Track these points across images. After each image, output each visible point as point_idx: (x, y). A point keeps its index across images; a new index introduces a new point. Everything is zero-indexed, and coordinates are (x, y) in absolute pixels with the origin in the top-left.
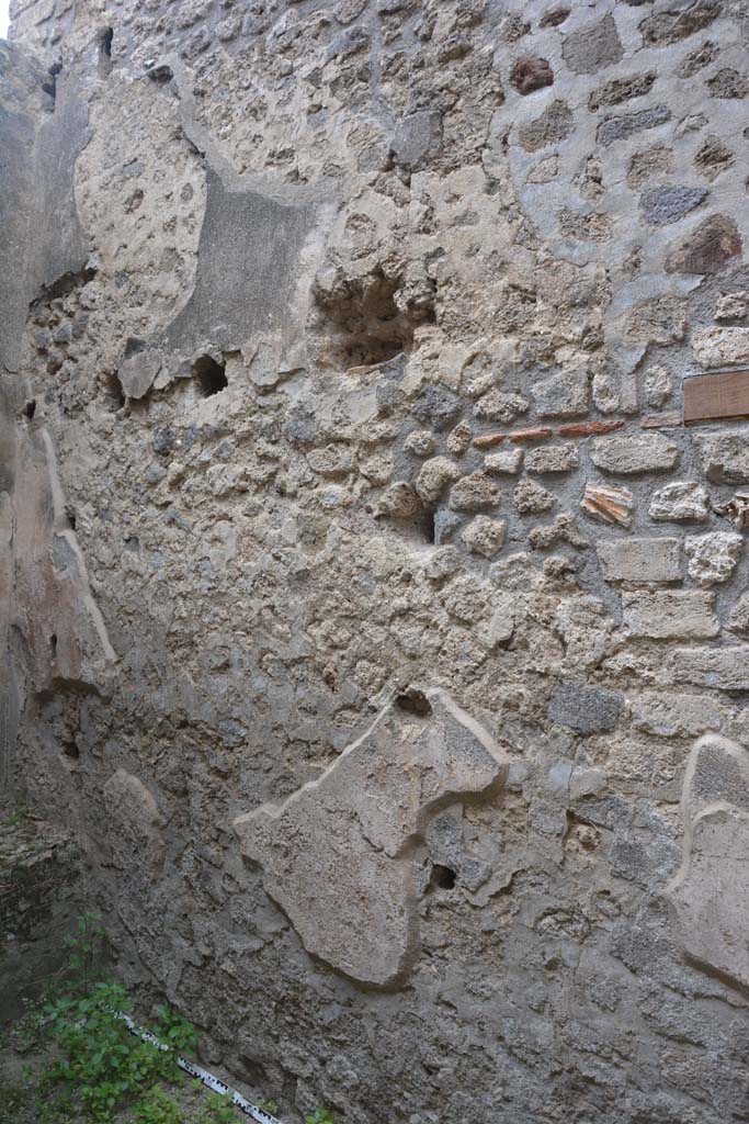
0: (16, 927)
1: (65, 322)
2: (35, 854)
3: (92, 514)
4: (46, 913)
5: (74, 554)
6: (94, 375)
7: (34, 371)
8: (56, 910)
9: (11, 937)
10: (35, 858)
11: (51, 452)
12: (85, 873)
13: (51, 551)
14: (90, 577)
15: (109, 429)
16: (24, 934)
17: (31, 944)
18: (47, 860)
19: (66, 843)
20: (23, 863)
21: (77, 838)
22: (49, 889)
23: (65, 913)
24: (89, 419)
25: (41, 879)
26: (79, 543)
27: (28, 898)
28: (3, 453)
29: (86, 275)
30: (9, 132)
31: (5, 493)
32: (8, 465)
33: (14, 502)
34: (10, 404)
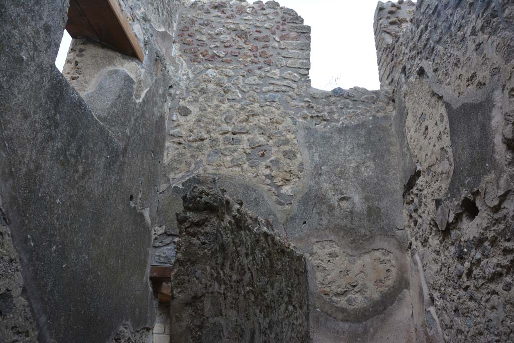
1: (416, 200)
3: (439, 297)
5: (434, 320)
6: (428, 222)
7: (410, 226)
11: (420, 265)
13: (425, 319)
14: (443, 334)
15: (438, 249)
24: (430, 246)
26: (437, 313)
28: (402, 269)
29: (418, 174)
30: (381, 124)
31: (405, 290)
32: (405, 275)
33: (411, 295)
34: (402, 244)
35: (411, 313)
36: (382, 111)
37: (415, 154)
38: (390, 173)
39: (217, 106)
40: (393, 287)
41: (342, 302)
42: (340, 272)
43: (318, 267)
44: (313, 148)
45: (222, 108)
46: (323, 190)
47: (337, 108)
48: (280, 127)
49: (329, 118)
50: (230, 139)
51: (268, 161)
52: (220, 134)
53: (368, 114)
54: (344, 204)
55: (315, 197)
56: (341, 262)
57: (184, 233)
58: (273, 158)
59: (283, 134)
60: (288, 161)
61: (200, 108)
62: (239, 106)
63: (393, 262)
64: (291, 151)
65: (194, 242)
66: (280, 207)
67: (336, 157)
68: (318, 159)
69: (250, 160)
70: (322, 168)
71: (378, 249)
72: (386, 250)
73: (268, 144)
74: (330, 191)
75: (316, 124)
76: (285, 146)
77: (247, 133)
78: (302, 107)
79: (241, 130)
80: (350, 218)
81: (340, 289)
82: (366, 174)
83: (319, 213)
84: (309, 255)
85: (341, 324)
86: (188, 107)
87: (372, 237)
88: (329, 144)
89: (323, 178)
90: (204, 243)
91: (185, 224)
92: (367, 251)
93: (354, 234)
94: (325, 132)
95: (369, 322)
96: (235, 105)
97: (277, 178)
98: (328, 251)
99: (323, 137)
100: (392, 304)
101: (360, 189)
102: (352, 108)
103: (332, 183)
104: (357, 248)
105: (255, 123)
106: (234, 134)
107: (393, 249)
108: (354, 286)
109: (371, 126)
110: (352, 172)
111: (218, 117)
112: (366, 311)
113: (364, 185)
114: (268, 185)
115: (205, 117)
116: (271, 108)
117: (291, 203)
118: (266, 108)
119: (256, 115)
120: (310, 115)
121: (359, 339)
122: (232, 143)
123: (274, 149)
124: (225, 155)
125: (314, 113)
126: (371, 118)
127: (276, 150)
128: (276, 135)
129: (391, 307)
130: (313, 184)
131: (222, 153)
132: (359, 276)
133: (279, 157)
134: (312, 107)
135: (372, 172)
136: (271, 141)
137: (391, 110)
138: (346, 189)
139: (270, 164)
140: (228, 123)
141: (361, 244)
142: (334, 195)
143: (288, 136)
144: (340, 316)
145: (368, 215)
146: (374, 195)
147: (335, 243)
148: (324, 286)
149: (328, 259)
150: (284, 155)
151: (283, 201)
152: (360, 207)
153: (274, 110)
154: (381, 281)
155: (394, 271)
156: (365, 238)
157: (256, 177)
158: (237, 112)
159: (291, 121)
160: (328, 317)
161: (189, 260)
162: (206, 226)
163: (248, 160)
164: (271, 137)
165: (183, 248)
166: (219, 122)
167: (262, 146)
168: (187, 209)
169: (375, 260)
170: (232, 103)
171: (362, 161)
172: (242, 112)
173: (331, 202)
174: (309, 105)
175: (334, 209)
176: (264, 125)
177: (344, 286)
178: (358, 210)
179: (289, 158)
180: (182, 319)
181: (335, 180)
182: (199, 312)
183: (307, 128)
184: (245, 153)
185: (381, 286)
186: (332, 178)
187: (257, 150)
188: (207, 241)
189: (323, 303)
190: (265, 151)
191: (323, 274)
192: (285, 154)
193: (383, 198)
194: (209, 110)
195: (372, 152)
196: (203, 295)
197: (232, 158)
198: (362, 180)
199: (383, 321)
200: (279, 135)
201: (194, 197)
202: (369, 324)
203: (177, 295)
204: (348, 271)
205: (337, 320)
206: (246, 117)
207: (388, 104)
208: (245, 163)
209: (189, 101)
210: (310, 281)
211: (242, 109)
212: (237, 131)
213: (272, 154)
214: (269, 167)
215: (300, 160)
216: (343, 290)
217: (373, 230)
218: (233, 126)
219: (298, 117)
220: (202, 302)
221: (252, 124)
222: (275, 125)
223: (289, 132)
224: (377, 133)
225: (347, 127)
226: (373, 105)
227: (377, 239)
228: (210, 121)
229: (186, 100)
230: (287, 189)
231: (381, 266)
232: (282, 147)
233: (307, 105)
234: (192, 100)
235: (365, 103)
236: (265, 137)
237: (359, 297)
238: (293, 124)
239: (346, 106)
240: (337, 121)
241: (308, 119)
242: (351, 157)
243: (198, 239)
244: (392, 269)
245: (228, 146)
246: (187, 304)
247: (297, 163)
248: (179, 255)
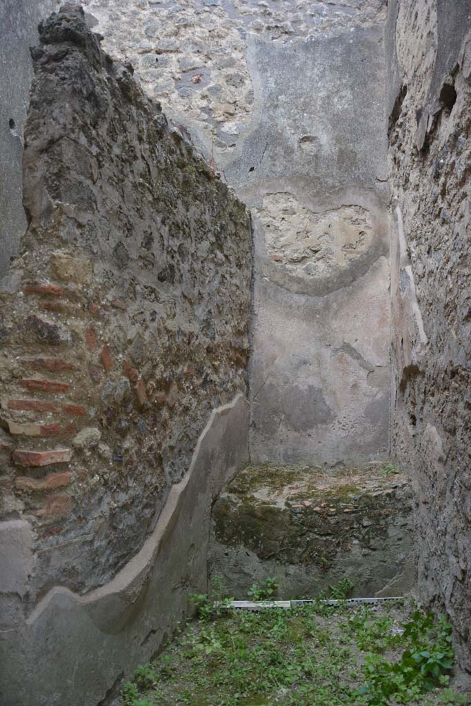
0: (361, 537)
1: (400, 132)
2: (381, 490)
3: (415, 245)
4: (383, 532)
5: (409, 278)
6: (410, 154)
7: (394, 175)
8: (392, 532)
9: (356, 542)
10: (380, 492)
11: (400, 218)
12: (415, 509)
13: (400, 282)
14: (416, 290)
15: (417, 182)
16: (365, 543)
17: (370, 551)
18: (388, 495)
19: (404, 485)
20: (370, 494)
21: (412, 483)
22: (387, 516)
23: (400, 536)
24: (411, 184)
25: (383, 507)
26: (412, 268)
27: (370, 518)
28: (381, 232)
29: (403, 92)
30: (366, 39)
31: (383, 258)
32: (384, 239)
33: (390, 263)
34: (383, 200)
35: (388, 286)
36: (370, 20)
37: (403, 65)
38: (374, 106)
39: (135, 13)
40: (367, 253)
41: (299, 270)
42: (298, 233)
43: (269, 226)
44: (267, 71)
45: (141, 16)
46: (279, 127)
47: (305, 16)
48: (223, 42)
49: (292, 30)
50: (152, 61)
51: (206, 88)
52: (139, 53)
53: (349, 24)
54: (307, 146)
55: (267, 136)
56: (299, 220)
57: (40, 70)
58: (211, 85)
59: (227, 52)
60: (233, 89)
61: (110, 16)
62: (165, 13)
63: (369, 222)
64: (237, 75)
65: (52, 78)
66: (219, 150)
67: (299, 83)
68: (273, 85)
69: (181, 88)
70: (280, 97)
71: (350, 206)
72: (360, 207)
73: (205, 66)
74: (288, 128)
75: (273, 38)
76: (229, 69)
77: (177, 51)
78: (255, 13)
79: (168, 47)
80: (314, 164)
81: (296, 255)
82: (340, 107)
83: (271, 157)
84: (256, 211)
85: (296, 297)
86: (92, 14)
87: (342, 189)
88: (291, 65)
89: (279, 111)
90: (63, 79)
91: (42, 59)
92: (336, 207)
93: (319, 185)
94: (285, 49)
95: (332, 296)
96: (159, 11)
97: (217, 112)
98: (282, 205)
99: (283, 56)
100: (363, 274)
101: (330, 126)
102: (326, 15)
103: (292, 118)
104: (322, 203)
105: (187, 37)
106: (159, 53)
107: (369, 206)
108: (316, 252)
109: (351, 41)
110: (320, 103)
111: (136, 30)
112: (328, 282)
113: (336, 121)
114: (204, 120)
115: (117, 29)
116: (211, 16)
117: (233, 145)
118: (203, 16)
119: (190, 26)
120: (266, 25)
121: (318, 316)
122: (156, 65)
123: (214, 73)
124: (146, 82)
125: (272, 23)
126: (352, 29)
127: (216, 74)
128: (218, 54)
129: (362, 278)
130: (265, 119)
131: (142, 79)
132: (321, 238)
133: (220, 83)
134: (270, 14)
135: (349, 104)
136: (210, 63)
137: (383, 18)
138: (311, 126)
139: (207, 93)
140: (149, 37)
141: (327, 197)
142: (293, 134)
143: (234, 55)
144: (295, 287)
145: (338, 160)
146: (348, 136)
147: (291, 196)
148: (276, 250)
149: (282, 216)
150: (227, 81)
151: (224, 142)
152: (329, 150)
153: (215, 17)
154: (351, 246)
155: (370, 234)
156: (333, 190)
157: (188, 110)
158: (163, 21)
159: (238, 33)
160: (279, 287)
161: (45, 101)
162: (67, 59)
163: (178, 88)
164: (210, 56)
165: (38, 87)
166: (137, 36)
167: (198, 70)
168: (44, 41)
169: (345, 219)
170: (156, 9)
171: (336, 90)
172: (170, 22)
173: (290, 143)
174: (266, 11)
175: (292, 151)
176: (200, 40)
177: (303, 250)
178: (326, 155)
179: (234, 85)
180: (36, 169)
181: (296, 115)
182: (57, 157)
183: (260, 43)
184: (174, 78)
185: (351, 252)
186: (293, 111)
187: (189, 75)
188: (67, 76)
189: (273, 271)
190: (201, 75)
191: (275, 236)
192: (229, 79)
193: (361, 140)
194: (124, 19)
195: (349, 77)
196: (61, 137)
197: (156, 85)
198: (334, 115)
199: (350, 294)
200: (221, 54)
201: (51, 25)
202: (332, 298)
203: (31, 142)
204: (307, 232)
205: (291, 292)
206: (176, 29)
207: (380, 9)
208: (173, 92)
209: (94, 6)
210: (256, 242)
211: (170, 17)
212: (163, 48)
213: (211, 79)
214: (207, 96)
215: (250, 87)
216: (300, 256)
217: (344, 180)
218: (157, 42)
219: (249, 29)
220: (60, 145)
221: (183, 39)
222: (216, 39)
223: (236, 49)
224: (360, 51)
225: (317, 42)
226: (357, 10)
227: (350, 192)
228: (125, 34)
229: (90, 5)
230: (229, 127)
231: (353, 227)
232: (224, 69)
233: (262, 11)
234: (98, 4)
235: (346, 8)
236: (201, 56)
237: (321, 265)
238: (242, 38)
239: (318, 12)
240: (304, 34)
241: (263, 31)
242: (320, 84)
243: (57, 75)
244: (368, 231)
245: (150, 69)
246: (42, 151)
247: (245, 92)
248: (35, 97)
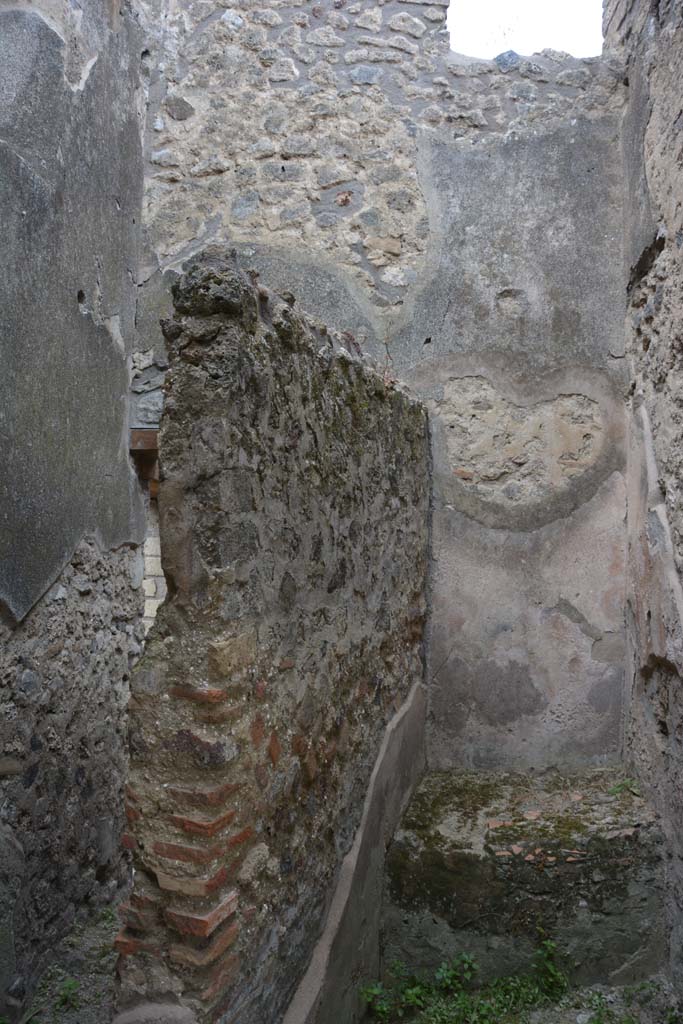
0: (590, 896)
1: (651, 299)
2: (617, 829)
3: (675, 486)
4: (621, 891)
5: (662, 528)
6: (670, 344)
7: (635, 352)
8: (633, 890)
9: (583, 903)
10: (616, 833)
11: (647, 426)
12: (667, 861)
13: (647, 527)
14: (674, 552)
16: (596, 905)
17: (603, 917)
18: (627, 837)
19: (650, 824)
20: (603, 835)
21: (662, 822)
22: (627, 867)
23: (644, 896)
24: (669, 390)
25: (620, 855)
26: (668, 515)
27: (603, 870)
28: (614, 435)
29: (659, 245)
30: (594, 137)
31: (617, 473)
32: (619, 446)
33: (627, 482)
34: (618, 387)
35: (624, 516)
36: (599, 107)
37: (658, 202)
38: (606, 242)
39: (249, 97)
40: (594, 467)
41: (496, 493)
42: (495, 437)
43: (453, 427)
44: (448, 188)
45: (258, 101)
46: (466, 276)
47: (502, 100)
48: (382, 141)
49: (484, 122)
50: (277, 170)
51: (357, 214)
52: (257, 159)
53: (569, 113)
54: (508, 304)
55: (450, 290)
56: (497, 418)
57: (178, 359)
58: (366, 209)
59: (388, 157)
60: (398, 215)
61: (212, 101)
62: (294, 95)
63: (598, 420)
64: (404, 193)
65: (197, 375)
66: (378, 310)
67: (496, 207)
68: (458, 210)
69: (320, 212)
70: (468, 229)
71: (570, 395)
72: (585, 397)
73: (355, 179)
74: (480, 277)
75: (456, 136)
76: (392, 184)
77: (313, 155)
78: (429, 96)
79: (299, 149)
80: (518, 333)
81: (492, 470)
82: (557, 244)
83: (456, 323)
84: (435, 404)
85: (492, 533)
86: (185, 99)
87: (559, 370)
88: (483, 178)
89: (467, 252)
90: (216, 377)
91: (179, 340)
92: (550, 397)
93: (526, 365)
94: (475, 153)
95: (544, 532)
96: (285, 92)
97: (374, 251)
98: (472, 396)
99: (471, 164)
100: (588, 500)
101: (541, 274)
102: (535, 99)
103: (486, 262)
104: (529, 393)
105: (328, 133)
106: (285, 157)
107: (598, 396)
108: (521, 465)
109: (573, 141)
110: (528, 238)
111: (251, 122)
112: (539, 510)
113: (551, 266)
114: (355, 264)
115: (223, 120)
116: (363, 99)
117: (401, 302)
118: (351, 100)
119: (331, 115)
120: (446, 115)
121: (523, 561)
122: (282, 177)
123: (369, 190)
124: (268, 204)
125: (454, 111)
126: (574, 122)
127: (372, 191)
128: (374, 160)
129: (586, 505)
130: (446, 262)
131: (261, 200)
132: (529, 444)
133: (378, 206)
134: (451, 97)
135: (569, 239)
136: (362, 173)
137: (619, 104)
138: (514, 273)
139: (359, 222)
140: (271, 134)
141: (538, 384)
142: (488, 286)
143: (398, 162)
144: (491, 519)
145: (554, 327)
146: (568, 288)
147: (485, 382)
148: (463, 463)
149: (472, 412)
150: (389, 203)
151: (385, 298)
152: (540, 311)
153: (368, 103)
154: (571, 456)
155: (598, 437)
156: (546, 372)
157: (331, 248)
158: (291, 108)
159: (404, 127)
160: (468, 519)
161: (189, 409)
162: (219, 343)
163: (315, 213)
164: (363, 164)
165: (176, 387)
166: (253, 132)
167: (344, 184)
168: (182, 311)
169: (563, 415)
170: (280, 90)
171: (549, 217)
172: (301, 110)
173: (483, 301)
174: (445, 92)
175: (487, 313)
176: (348, 138)
177: (501, 463)
178: (536, 317)
179: (399, 209)
180: (180, 517)
181: (492, 256)
182: (212, 503)
183: (438, 145)
184: (309, 198)
185: (571, 465)
186: (486, 250)
187: (332, 193)
188: (221, 373)
189: (460, 495)
190: (350, 193)
191: (461, 441)
192: (392, 199)
193: (586, 294)
194: (232, 105)
195: (570, 196)
196: (217, 473)
197: (282, 209)
198: (547, 257)
199: (570, 529)
200: (378, 160)
201: (193, 288)
202: (543, 534)
203: (170, 473)
204: (509, 435)
205: (486, 527)
206: (310, 120)
207: (614, 89)
208: (309, 220)
209: (187, 87)
210: (435, 454)
211: (302, 102)
212: (292, 151)
213: (364, 199)
214: (359, 227)
215: (423, 212)
216: (499, 472)
217: (562, 357)
218: (283, 140)
219: (419, 120)
220: (215, 484)
221: (322, 136)
222: (371, 137)
223: (401, 152)
224: (586, 156)
225: (522, 142)
226: (580, 91)
227: (570, 376)
228: (235, 129)
229: (182, 84)
230: (393, 274)
231: (575, 428)
232: (384, 185)
233: (439, 92)
234: (194, 83)
235: (564, 87)
236: (349, 163)
237: (529, 485)
238: (410, 135)
239: (523, 95)
240: (503, 128)
241: (442, 123)
242: (526, 206)
243: (205, 368)
244: (595, 433)
245: (274, 184)
246: (188, 490)
247: (416, 220)
248: (171, 400)
